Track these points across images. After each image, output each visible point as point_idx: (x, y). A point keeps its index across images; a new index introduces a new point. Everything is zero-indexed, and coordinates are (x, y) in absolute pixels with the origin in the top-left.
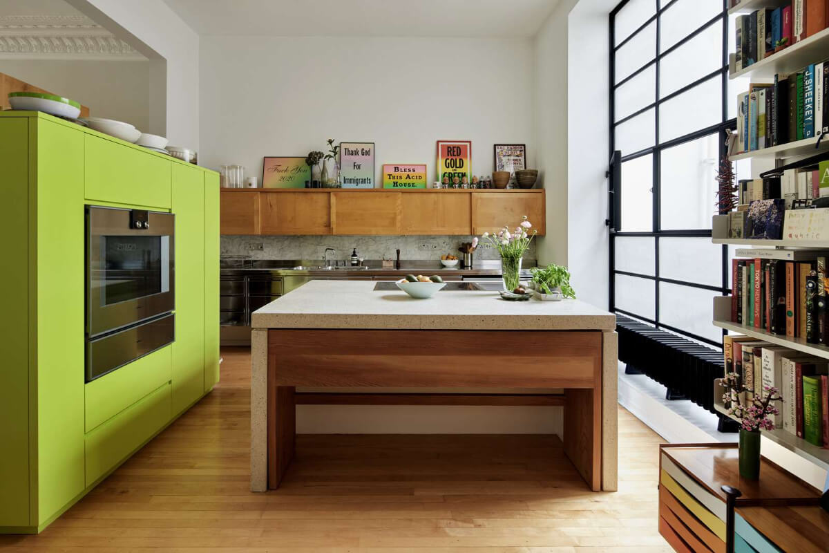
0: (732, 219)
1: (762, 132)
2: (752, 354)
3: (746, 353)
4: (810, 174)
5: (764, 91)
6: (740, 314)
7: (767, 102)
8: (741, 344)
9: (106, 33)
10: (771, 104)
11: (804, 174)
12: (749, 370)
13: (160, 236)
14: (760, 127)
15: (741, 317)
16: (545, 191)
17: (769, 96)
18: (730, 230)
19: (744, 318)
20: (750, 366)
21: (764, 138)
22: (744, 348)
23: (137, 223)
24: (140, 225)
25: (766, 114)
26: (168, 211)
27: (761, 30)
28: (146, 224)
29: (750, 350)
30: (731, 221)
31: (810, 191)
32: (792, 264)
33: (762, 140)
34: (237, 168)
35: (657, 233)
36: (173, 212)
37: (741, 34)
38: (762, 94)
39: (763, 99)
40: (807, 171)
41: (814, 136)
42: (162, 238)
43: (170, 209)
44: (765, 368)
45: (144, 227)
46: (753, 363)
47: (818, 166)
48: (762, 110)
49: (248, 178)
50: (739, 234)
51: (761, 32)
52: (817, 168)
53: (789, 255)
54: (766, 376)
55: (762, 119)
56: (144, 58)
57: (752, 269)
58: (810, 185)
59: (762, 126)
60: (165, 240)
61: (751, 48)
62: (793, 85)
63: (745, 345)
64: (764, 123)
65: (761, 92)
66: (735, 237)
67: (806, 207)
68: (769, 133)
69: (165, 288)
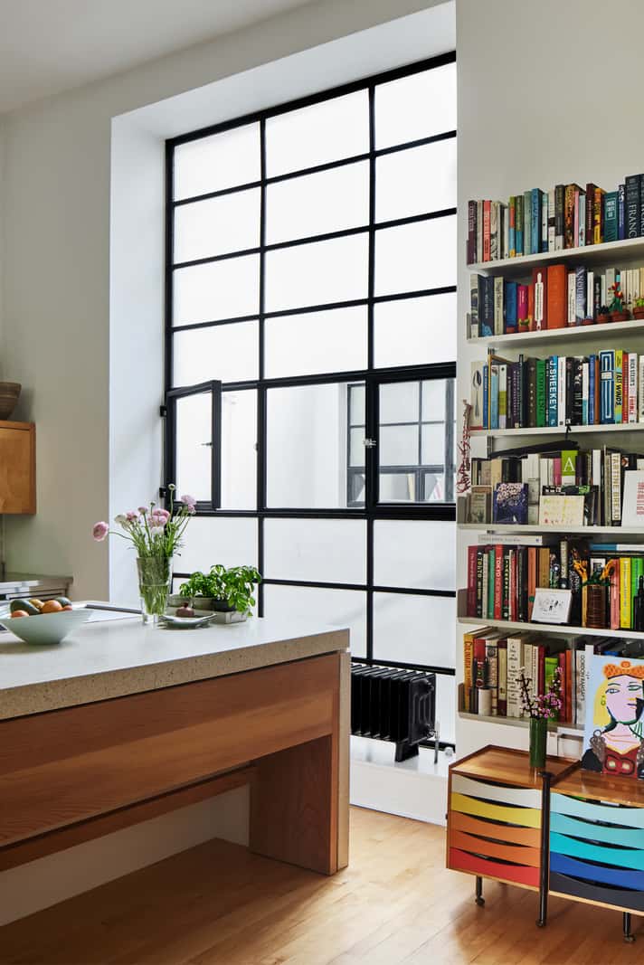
0: (472, 501)
1: (503, 410)
2: (498, 647)
3: (490, 647)
4: (551, 461)
5: (505, 366)
6: (479, 607)
7: (508, 380)
8: (484, 638)
10: (512, 383)
11: (546, 460)
12: (493, 664)
14: (501, 404)
15: (481, 610)
16: (33, 426)
17: (510, 373)
18: (470, 515)
19: (485, 610)
20: (495, 660)
21: (505, 416)
22: (488, 643)
25: (507, 392)
27: (498, 298)
29: (494, 643)
30: (470, 503)
31: (551, 477)
32: (535, 549)
33: (503, 419)
35: (262, 512)
37: (477, 295)
38: (503, 369)
39: (503, 375)
40: (548, 458)
41: (557, 426)
44: (511, 659)
46: (498, 657)
47: (560, 453)
48: (503, 387)
50: (481, 520)
51: (498, 302)
52: (559, 456)
53: (537, 540)
54: (512, 667)
55: (503, 397)
57: (492, 557)
58: (551, 472)
59: (503, 404)
61: (487, 315)
62: (532, 369)
63: (489, 639)
64: (505, 400)
65: (501, 366)
66: (475, 522)
67: (557, 494)
68: (509, 412)
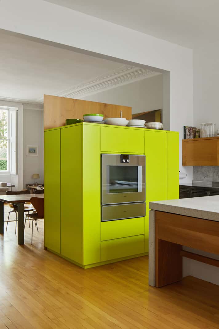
9: (137, 68)
13: (138, 166)
23: (123, 160)
24: (125, 161)
26: (143, 154)
28: (128, 160)
34: (209, 125)
36: (145, 155)
42: (138, 167)
43: (144, 153)
45: (126, 162)
49: (217, 130)
56: (158, 74)
60: (140, 169)
69: (140, 189)
